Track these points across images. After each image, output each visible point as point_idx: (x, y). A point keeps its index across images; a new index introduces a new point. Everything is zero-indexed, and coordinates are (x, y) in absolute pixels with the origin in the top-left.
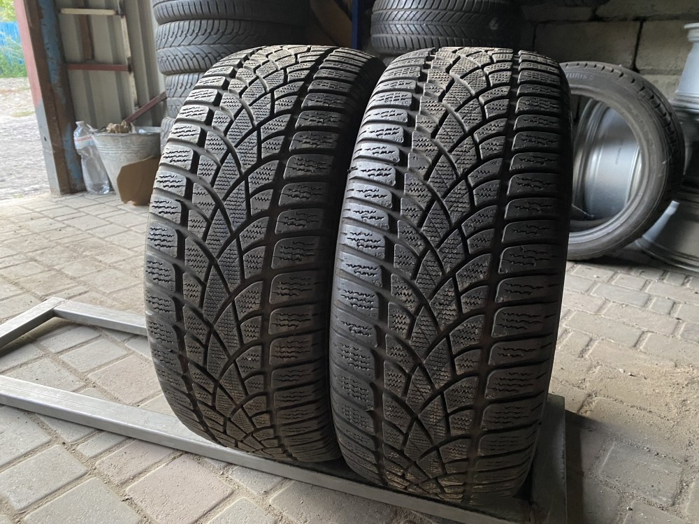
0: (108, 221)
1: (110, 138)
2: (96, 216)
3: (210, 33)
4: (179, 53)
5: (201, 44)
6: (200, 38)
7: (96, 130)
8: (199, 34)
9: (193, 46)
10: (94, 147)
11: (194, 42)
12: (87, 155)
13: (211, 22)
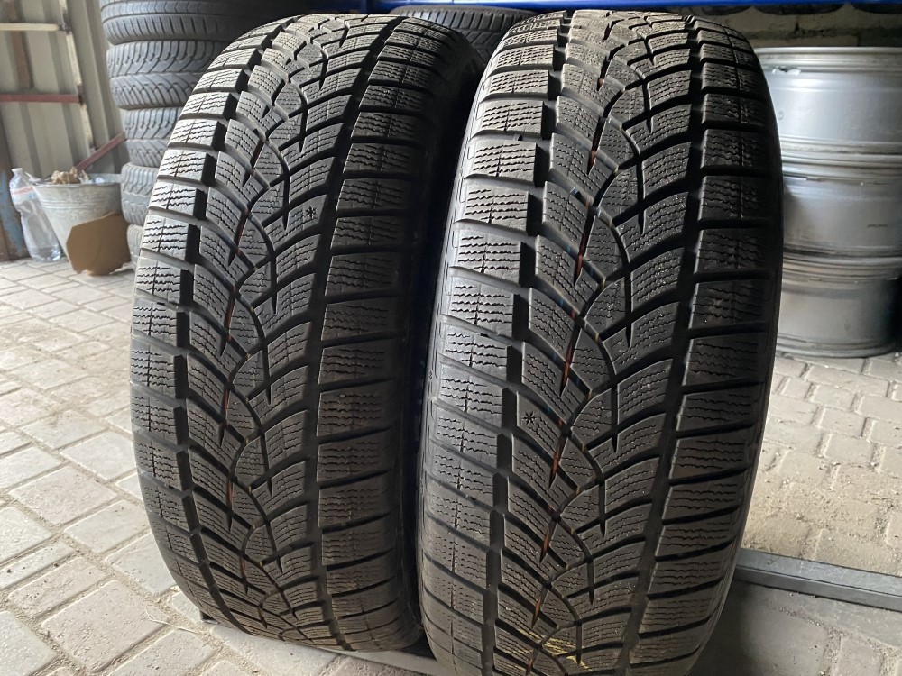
0: (55, 297)
1: (56, 190)
2: (40, 290)
3: (175, 58)
5: (164, 72)
6: (164, 64)
7: (38, 180)
8: (161, 59)
9: (154, 75)
10: (37, 201)
11: (155, 69)
12: (29, 211)
13: (175, 44)
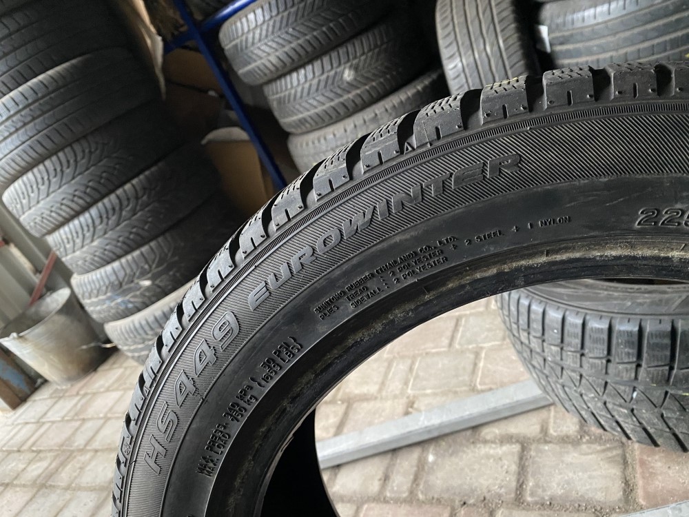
3: (62, 170)
5: (60, 187)
6: (55, 181)
9: (53, 195)
13: (54, 158)
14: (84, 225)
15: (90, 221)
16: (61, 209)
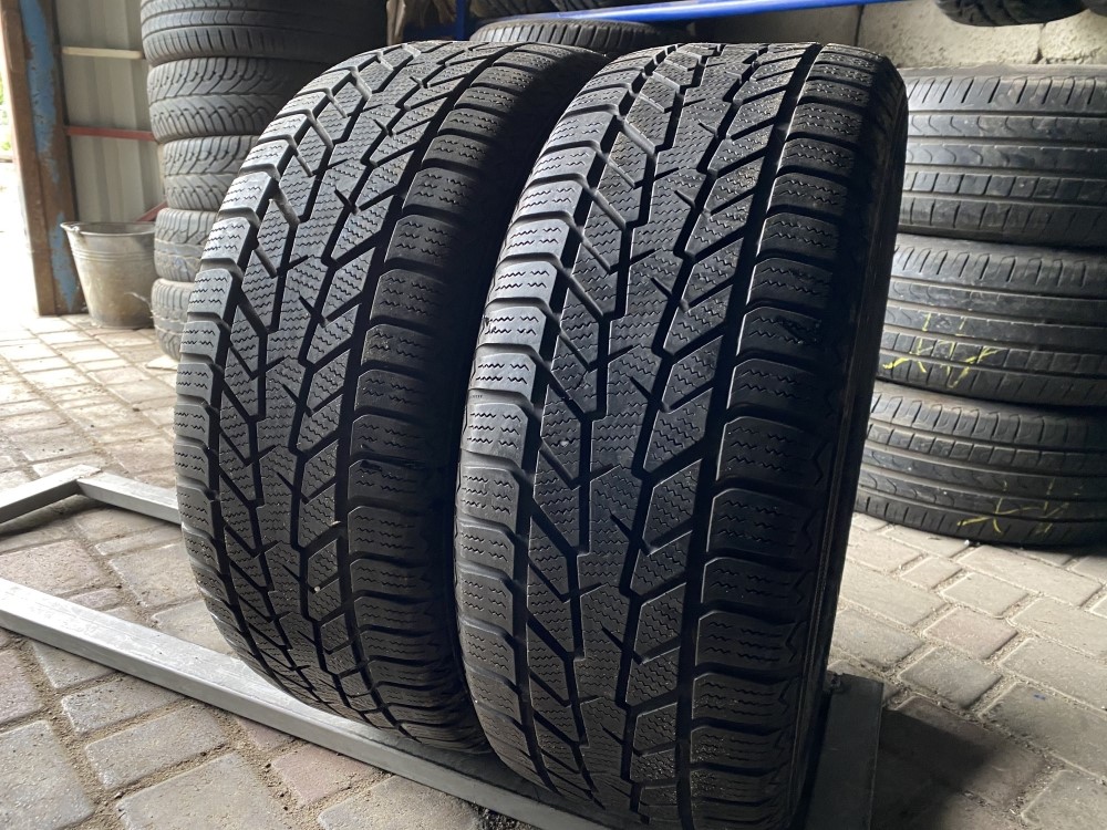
3: (202, 78)
4: (164, 111)
5: (190, 95)
9: (181, 98)
11: (181, 93)
14: (190, 150)
15: (197, 150)
16: (178, 119)
